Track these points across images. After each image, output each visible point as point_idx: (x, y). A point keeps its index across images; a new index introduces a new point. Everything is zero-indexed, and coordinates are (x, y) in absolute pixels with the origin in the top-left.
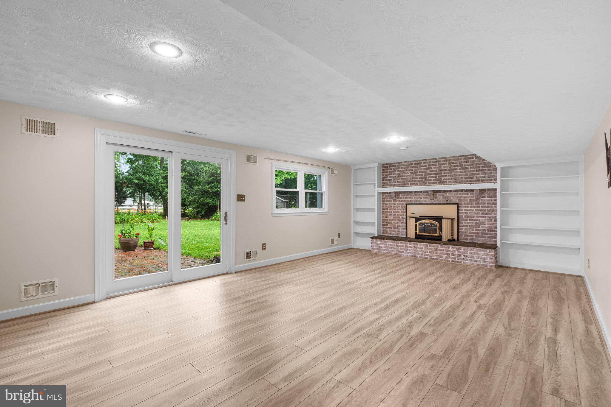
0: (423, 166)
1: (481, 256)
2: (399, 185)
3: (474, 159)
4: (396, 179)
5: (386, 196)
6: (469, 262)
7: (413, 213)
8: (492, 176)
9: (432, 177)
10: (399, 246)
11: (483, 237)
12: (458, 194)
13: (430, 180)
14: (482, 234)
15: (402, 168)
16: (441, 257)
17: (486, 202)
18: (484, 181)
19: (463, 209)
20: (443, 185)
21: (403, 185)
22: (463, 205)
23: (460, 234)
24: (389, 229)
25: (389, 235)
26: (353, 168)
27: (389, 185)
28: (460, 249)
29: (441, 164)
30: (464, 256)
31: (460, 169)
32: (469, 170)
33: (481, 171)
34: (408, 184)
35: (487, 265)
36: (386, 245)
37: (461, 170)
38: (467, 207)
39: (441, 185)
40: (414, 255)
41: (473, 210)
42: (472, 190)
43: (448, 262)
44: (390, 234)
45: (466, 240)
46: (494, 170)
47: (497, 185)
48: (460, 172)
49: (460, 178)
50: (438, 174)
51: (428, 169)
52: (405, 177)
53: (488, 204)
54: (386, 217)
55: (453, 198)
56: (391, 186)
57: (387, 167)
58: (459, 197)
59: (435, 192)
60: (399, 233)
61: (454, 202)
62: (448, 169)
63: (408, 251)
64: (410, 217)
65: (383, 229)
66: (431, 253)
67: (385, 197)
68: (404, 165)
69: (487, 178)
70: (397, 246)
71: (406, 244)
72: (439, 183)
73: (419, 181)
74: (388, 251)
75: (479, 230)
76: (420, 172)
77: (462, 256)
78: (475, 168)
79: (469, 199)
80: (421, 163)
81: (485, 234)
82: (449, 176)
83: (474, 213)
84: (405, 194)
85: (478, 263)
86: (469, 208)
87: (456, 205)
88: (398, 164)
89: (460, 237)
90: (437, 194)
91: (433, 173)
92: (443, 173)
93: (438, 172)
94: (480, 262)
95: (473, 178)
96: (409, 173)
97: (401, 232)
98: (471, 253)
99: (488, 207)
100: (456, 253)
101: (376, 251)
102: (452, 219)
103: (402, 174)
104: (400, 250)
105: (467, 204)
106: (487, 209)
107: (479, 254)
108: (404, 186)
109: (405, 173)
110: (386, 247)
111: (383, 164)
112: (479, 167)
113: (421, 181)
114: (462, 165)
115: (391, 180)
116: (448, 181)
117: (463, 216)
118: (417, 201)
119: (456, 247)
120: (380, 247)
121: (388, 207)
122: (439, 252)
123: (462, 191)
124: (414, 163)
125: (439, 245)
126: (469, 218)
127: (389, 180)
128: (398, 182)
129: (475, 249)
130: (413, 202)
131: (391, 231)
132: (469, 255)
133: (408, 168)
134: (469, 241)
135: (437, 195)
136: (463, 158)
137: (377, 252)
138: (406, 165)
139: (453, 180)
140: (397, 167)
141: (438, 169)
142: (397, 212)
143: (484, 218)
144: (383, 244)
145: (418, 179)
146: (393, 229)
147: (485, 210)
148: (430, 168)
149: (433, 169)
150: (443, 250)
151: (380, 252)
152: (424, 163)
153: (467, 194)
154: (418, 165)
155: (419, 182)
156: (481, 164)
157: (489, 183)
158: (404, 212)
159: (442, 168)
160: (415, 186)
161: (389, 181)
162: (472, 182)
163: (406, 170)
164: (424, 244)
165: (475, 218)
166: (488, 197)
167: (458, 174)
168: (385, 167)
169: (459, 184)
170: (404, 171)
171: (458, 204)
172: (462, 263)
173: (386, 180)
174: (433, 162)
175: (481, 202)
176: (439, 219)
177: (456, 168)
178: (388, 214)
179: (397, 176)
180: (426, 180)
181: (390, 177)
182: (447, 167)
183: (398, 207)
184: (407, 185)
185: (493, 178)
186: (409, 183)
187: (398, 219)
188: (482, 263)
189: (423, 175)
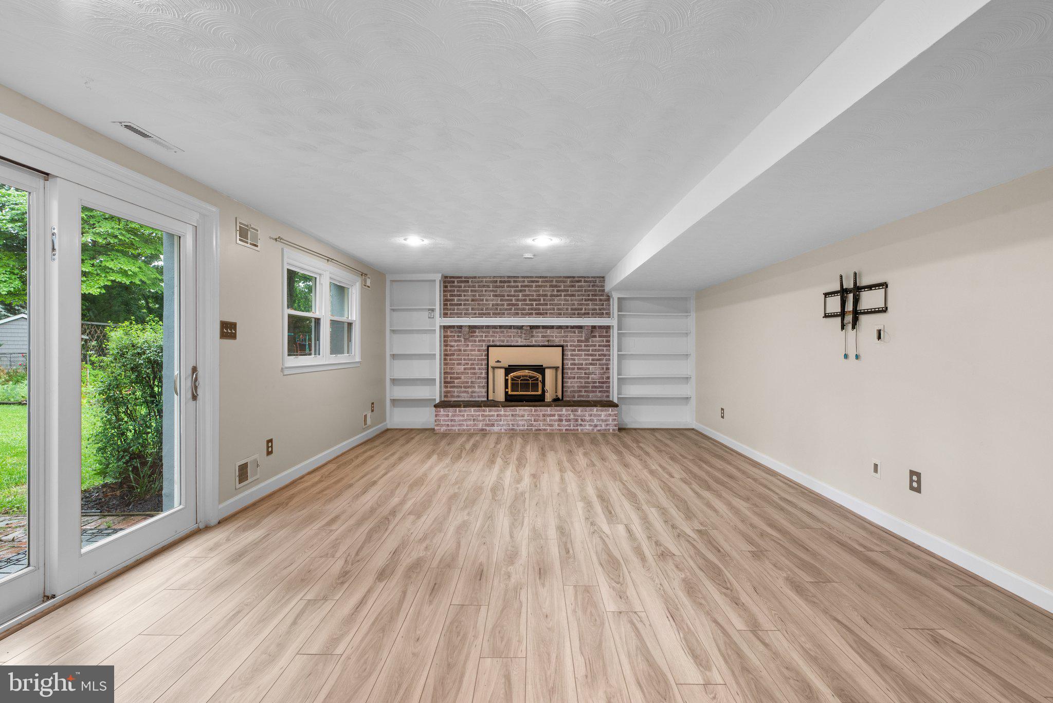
0: (513, 287)
1: (603, 417)
2: (475, 315)
3: (583, 284)
4: (469, 305)
5: (452, 332)
6: (588, 427)
7: (498, 361)
8: (604, 309)
9: (527, 305)
10: (486, 416)
11: (593, 392)
12: (563, 332)
13: (524, 309)
14: (593, 387)
15: (479, 286)
16: (551, 425)
17: (597, 344)
18: (595, 315)
19: (569, 353)
20: (542, 317)
21: (481, 315)
22: (569, 348)
23: (565, 389)
24: (456, 390)
25: (456, 399)
26: (389, 278)
27: (457, 314)
28: (576, 411)
29: (540, 286)
30: (582, 420)
31: (565, 296)
32: (577, 298)
33: (591, 300)
34: (489, 314)
35: (609, 430)
36: (463, 416)
37: (567, 298)
38: (574, 350)
39: (540, 317)
40: (511, 427)
41: (581, 355)
42: (580, 327)
43: (561, 432)
44: (458, 397)
45: (572, 397)
46: (606, 301)
47: (613, 322)
48: (566, 300)
49: (565, 309)
50: (535, 300)
51: (521, 291)
52: (485, 302)
53: (599, 346)
54: (452, 369)
55: (556, 338)
56: (459, 315)
57: (453, 282)
58: (563, 337)
59: (532, 327)
60: (474, 394)
61: (558, 344)
62: (549, 294)
63: (501, 423)
64: (494, 368)
65: (445, 390)
66: (537, 421)
67: (449, 334)
68: (482, 281)
69: (598, 311)
70: (483, 415)
71: (498, 412)
72: (537, 314)
73: (506, 309)
74: (467, 426)
75: (588, 383)
76: (508, 296)
77: (580, 420)
78: (584, 296)
79: (576, 339)
80: (509, 282)
81: (595, 387)
82: (550, 306)
83: (582, 359)
84: (484, 330)
85: (599, 428)
86: (577, 352)
87: (561, 348)
88: (471, 279)
89: (565, 394)
90: (534, 331)
91: (528, 298)
92: (542, 300)
93: (535, 298)
94: (602, 427)
95: (581, 309)
96: (490, 296)
97: (478, 393)
98: (591, 415)
99: (599, 350)
100: (572, 417)
101: (444, 428)
102: (556, 368)
103: (480, 296)
104: (488, 422)
105: (574, 346)
106: (597, 353)
107: (600, 416)
108: (482, 317)
109: (483, 295)
110: (463, 421)
111: (446, 277)
112: (589, 295)
113: (511, 309)
114: (568, 291)
115: (460, 305)
116: (549, 311)
117: (568, 364)
118: (503, 341)
119: (572, 408)
120: (452, 420)
121: (455, 350)
122: (548, 419)
123: (567, 327)
124: (498, 280)
125: (549, 409)
126: (576, 367)
127: (457, 305)
128: (473, 309)
129: (595, 409)
130: (498, 344)
131: (461, 392)
132: (587, 418)
133: (488, 287)
134: (576, 399)
135: (534, 333)
136: (569, 279)
137: (446, 430)
138: (486, 282)
139: (556, 311)
140: (470, 283)
141: (535, 293)
142: (471, 360)
143: (594, 365)
144: (458, 415)
145: (505, 307)
146: (463, 389)
147: (596, 355)
148: (523, 290)
149: (527, 293)
150: (554, 415)
151: (452, 429)
152: (515, 282)
153: (575, 333)
154: (506, 284)
155: (506, 312)
156: (590, 291)
157: (600, 317)
158: (482, 360)
159: (541, 293)
160: (501, 317)
161: (456, 307)
162: (580, 315)
163: (486, 291)
164: (527, 409)
165: (584, 366)
166: (600, 336)
167: (562, 302)
168: (449, 282)
169: (564, 317)
170: (482, 291)
171: (562, 346)
172: (580, 431)
173: (451, 305)
174: (528, 282)
175: (591, 343)
176: (540, 369)
177: (559, 293)
178: (454, 363)
179: (470, 298)
180: (518, 309)
181: (459, 300)
182: (548, 291)
183: (471, 350)
184: (487, 315)
185: (604, 312)
186: (491, 312)
187: (473, 371)
188: (604, 427)
189: (513, 300)
